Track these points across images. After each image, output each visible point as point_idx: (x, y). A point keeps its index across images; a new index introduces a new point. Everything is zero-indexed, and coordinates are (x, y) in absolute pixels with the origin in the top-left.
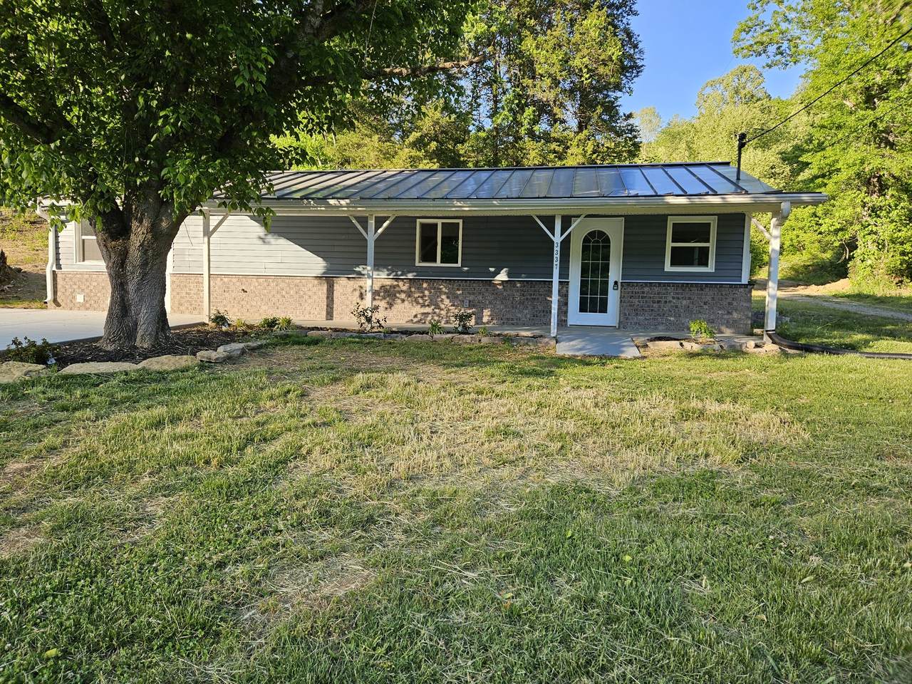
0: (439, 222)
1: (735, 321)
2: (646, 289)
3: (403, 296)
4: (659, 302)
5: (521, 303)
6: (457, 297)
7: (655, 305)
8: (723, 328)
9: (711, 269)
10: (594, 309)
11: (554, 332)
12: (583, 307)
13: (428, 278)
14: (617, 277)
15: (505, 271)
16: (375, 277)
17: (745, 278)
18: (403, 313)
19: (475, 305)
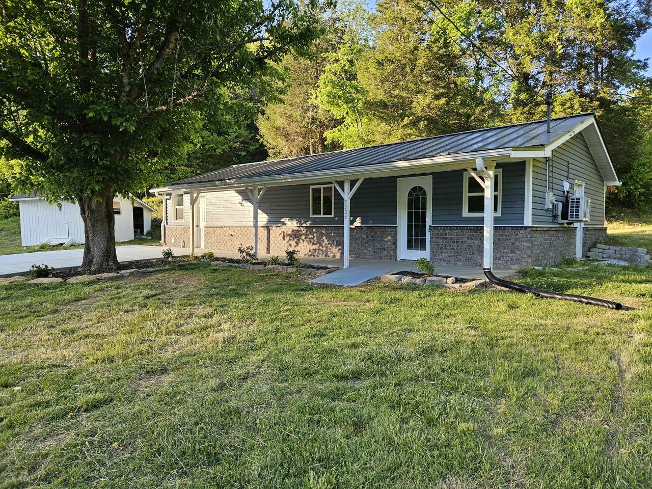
0: (322, 187)
2: (448, 232)
3: (303, 237)
4: (457, 242)
5: (367, 242)
6: (330, 238)
7: (454, 244)
8: (509, 265)
9: (499, 214)
10: (416, 248)
11: (346, 265)
12: (410, 246)
13: (317, 225)
14: (429, 221)
15: (359, 219)
16: (291, 225)
17: (528, 221)
18: (304, 250)
19: (340, 244)
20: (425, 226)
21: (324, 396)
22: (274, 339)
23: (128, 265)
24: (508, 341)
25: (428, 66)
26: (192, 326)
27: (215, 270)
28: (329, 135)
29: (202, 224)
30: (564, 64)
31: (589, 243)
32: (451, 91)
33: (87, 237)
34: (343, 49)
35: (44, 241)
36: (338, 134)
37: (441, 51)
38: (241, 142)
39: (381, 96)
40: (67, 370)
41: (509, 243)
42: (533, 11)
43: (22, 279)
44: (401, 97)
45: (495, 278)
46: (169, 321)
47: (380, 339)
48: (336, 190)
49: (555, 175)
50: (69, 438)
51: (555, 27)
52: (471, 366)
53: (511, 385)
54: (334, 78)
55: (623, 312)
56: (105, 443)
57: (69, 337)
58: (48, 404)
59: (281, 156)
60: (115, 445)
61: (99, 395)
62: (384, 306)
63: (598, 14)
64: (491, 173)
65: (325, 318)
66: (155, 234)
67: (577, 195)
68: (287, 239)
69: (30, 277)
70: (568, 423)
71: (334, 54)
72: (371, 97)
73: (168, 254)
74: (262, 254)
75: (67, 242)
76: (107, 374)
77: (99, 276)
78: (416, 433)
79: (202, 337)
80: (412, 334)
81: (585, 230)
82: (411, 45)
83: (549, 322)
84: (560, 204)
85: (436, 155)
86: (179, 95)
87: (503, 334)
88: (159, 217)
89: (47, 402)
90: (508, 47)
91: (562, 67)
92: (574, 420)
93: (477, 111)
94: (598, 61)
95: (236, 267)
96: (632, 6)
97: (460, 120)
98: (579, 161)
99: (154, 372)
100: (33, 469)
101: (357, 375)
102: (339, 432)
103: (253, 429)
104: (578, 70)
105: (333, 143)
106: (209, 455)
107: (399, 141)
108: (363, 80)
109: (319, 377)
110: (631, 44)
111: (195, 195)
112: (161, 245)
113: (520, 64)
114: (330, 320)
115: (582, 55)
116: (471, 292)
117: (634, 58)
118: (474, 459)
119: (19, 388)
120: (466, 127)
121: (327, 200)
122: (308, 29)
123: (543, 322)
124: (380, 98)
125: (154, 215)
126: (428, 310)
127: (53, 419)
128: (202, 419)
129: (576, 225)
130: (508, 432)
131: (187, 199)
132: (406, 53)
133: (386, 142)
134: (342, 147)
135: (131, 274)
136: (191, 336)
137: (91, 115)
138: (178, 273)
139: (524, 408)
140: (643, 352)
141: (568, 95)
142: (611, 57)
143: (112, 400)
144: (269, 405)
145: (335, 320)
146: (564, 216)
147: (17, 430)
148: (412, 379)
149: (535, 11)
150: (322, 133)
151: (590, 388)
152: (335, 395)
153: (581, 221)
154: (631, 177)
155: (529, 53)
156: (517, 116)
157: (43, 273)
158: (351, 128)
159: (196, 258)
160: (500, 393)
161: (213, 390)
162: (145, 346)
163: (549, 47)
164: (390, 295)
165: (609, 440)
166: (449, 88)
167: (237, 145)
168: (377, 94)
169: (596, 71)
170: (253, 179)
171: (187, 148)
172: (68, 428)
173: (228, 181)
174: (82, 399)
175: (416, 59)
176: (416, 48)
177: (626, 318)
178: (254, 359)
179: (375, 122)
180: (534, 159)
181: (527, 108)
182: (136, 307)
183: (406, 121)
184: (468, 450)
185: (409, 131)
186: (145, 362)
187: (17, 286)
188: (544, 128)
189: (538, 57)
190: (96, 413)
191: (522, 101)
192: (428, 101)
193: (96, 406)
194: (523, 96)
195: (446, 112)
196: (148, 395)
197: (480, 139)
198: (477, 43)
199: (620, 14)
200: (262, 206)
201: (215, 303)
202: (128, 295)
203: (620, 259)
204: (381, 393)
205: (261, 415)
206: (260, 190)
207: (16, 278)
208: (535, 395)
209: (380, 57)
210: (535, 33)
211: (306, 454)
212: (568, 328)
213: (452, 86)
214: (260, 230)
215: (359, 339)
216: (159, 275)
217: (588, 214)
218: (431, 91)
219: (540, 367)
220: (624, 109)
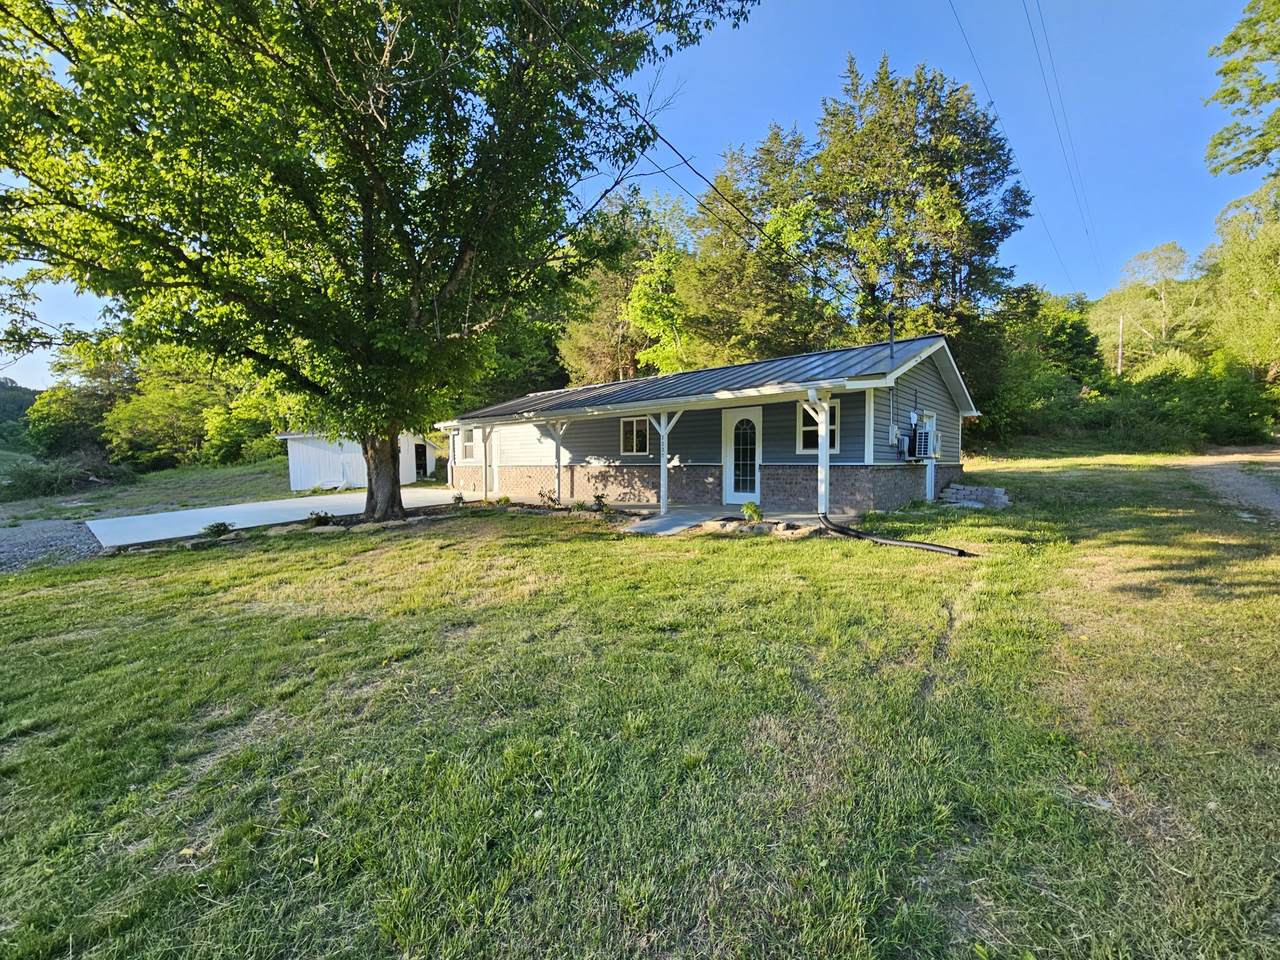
0: (634, 419)
1: (858, 502)
2: (780, 471)
3: (612, 479)
4: (791, 483)
5: (687, 484)
6: (644, 479)
7: (787, 486)
8: (847, 509)
9: (837, 451)
10: (745, 489)
11: (663, 511)
12: (737, 488)
13: (628, 465)
14: (759, 460)
15: (677, 457)
16: (597, 464)
17: (869, 459)
18: (613, 493)
19: (656, 486)
20: (754, 465)
21: (640, 647)
22: (585, 592)
23: (415, 512)
24: (837, 591)
25: (758, 276)
26: (494, 579)
27: (513, 517)
28: (643, 356)
29: (495, 464)
30: (915, 273)
31: (942, 483)
32: (786, 305)
33: (370, 480)
34: (658, 258)
35: (317, 484)
36: (653, 356)
37: (774, 259)
38: (539, 366)
39: (703, 311)
40: (368, 624)
41: (847, 484)
42: (879, 212)
43: (300, 527)
44: (726, 312)
45: (830, 523)
46: (468, 573)
47: (700, 591)
48: (650, 423)
49: (901, 406)
50: (387, 684)
51: (905, 232)
52: (795, 616)
53: (834, 634)
54: (648, 290)
55: (966, 559)
56: (423, 689)
57: (363, 589)
58: (356, 655)
59: (585, 381)
60: (433, 691)
61: (409, 646)
62: (705, 556)
63: (955, 215)
64: (826, 406)
65: (641, 569)
66: (440, 475)
67: (928, 429)
68: (593, 481)
69: (309, 525)
70: (887, 669)
71: (649, 263)
72: (691, 312)
73: (459, 499)
74: (565, 498)
75: (341, 485)
76: (411, 626)
77: (384, 524)
78: (733, 678)
79: (506, 590)
80: (735, 585)
81: (938, 468)
82: (737, 252)
83: (885, 570)
84: (907, 439)
85: (762, 385)
86: (474, 320)
87: (833, 584)
88: (444, 455)
89: (356, 653)
90: (850, 253)
91: (914, 277)
92: (893, 665)
93: (816, 327)
94: (955, 271)
95: (537, 514)
96: (994, 205)
97: (797, 338)
98: (929, 390)
99: (460, 625)
100: (357, 712)
101: (674, 628)
102: (656, 678)
103: (569, 675)
104: (932, 280)
105: (647, 365)
106: (527, 700)
107: (726, 365)
108: (681, 293)
109: (635, 629)
110: (993, 249)
111: (488, 430)
112: (447, 488)
113: (865, 273)
114: (645, 572)
115: (936, 264)
116: (804, 538)
117: (997, 266)
118: (788, 700)
119: (323, 640)
120: (803, 348)
121: (641, 435)
122: (618, 242)
123: (878, 570)
124: (701, 313)
125: (439, 453)
126: (755, 560)
127: (365, 668)
128: (516, 667)
129: (926, 462)
130: (826, 677)
131: (478, 434)
132: (732, 262)
133: (711, 366)
134: (658, 370)
135: (420, 521)
136: (493, 590)
137: (380, 345)
138: (472, 520)
139: (845, 655)
140: (978, 600)
141: (921, 309)
142: (971, 264)
143: (421, 651)
144: (583, 655)
145: (651, 572)
146: (912, 453)
147: (331, 678)
148: (732, 630)
149: (881, 213)
150: (634, 353)
151: (915, 635)
152: (652, 646)
153: (930, 458)
154: (995, 405)
155: (874, 261)
156: (861, 336)
157: (322, 520)
158: (668, 349)
159: (490, 503)
160: (823, 641)
161: (525, 641)
162: (447, 599)
163: (899, 255)
164: (713, 544)
165: (926, 683)
166: (783, 302)
167: (534, 369)
168: (698, 308)
169: (954, 282)
170: (555, 412)
171: (479, 376)
172: (382, 677)
173: (525, 414)
174: (392, 650)
175: (744, 268)
176: (743, 256)
177: (969, 565)
178: (564, 611)
179: (697, 341)
180: (875, 389)
181: (875, 324)
182: (430, 558)
183: (734, 339)
184: (783, 692)
185: (737, 352)
186: (449, 614)
187: (296, 535)
188: (887, 352)
189: (885, 266)
190: (408, 662)
191: (868, 316)
192: (759, 317)
193: (407, 656)
194: (869, 311)
195: (780, 329)
196: (458, 647)
197: (820, 362)
198: (815, 249)
199: (982, 214)
200: (564, 442)
201: (516, 553)
202: (420, 545)
203: (976, 500)
204: (699, 642)
205: (577, 665)
206: (562, 424)
207: (294, 526)
208: (857, 643)
209: (702, 266)
210: (882, 238)
211: (623, 698)
212: (904, 577)
213: (786, 298)
214: (563, 470)
215: (677, 592)
216: (451, 523)
217: (938, 449)
218: (763, 305)
219: (867, 616)
220: (987, 326)
